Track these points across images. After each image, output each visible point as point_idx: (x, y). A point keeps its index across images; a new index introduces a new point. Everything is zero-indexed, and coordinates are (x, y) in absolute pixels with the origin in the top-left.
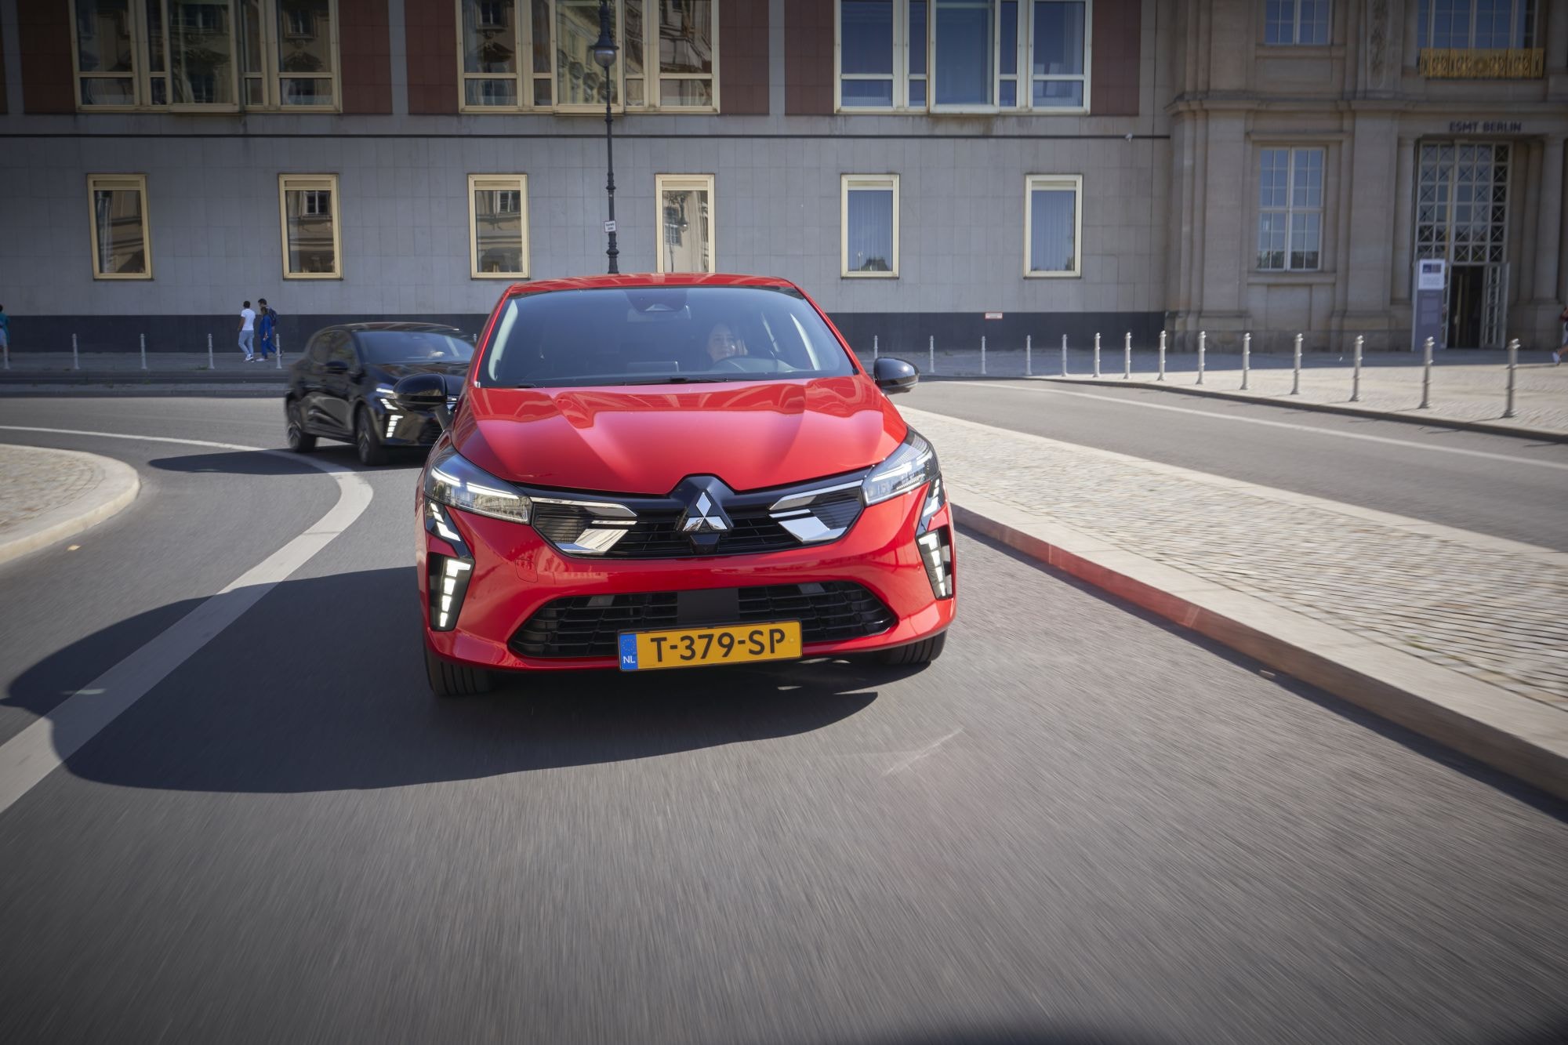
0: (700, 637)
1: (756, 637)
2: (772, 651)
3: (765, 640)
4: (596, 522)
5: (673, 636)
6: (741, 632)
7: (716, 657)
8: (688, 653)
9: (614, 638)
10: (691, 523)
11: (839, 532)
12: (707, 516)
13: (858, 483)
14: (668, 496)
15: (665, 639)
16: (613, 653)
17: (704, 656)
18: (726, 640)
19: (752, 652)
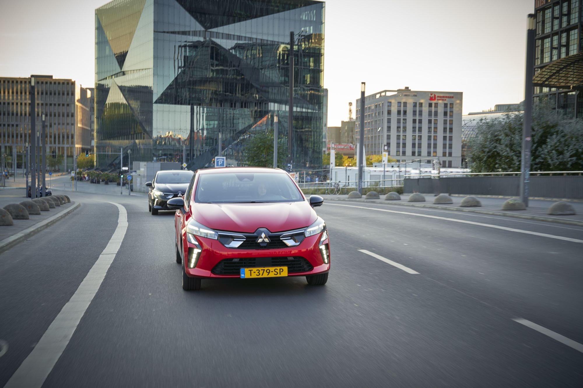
0: (261, 270)
1: (276, 270)
2: (280, 274)
3: (278, 271)
4: (235, 239)
5: (255, 269)
6: (272, 269)
7: (265, 275)
8: (258, 274)
9: (239, 270)
10: (260, 240)
11: (298, 244)
12: (264, 238)
13: (304, 231)
14: (253, 233)
15: (252, 270)
16: (239, 273)
17: (262, 275)
18: (268, 271)
19: (274, 274)
